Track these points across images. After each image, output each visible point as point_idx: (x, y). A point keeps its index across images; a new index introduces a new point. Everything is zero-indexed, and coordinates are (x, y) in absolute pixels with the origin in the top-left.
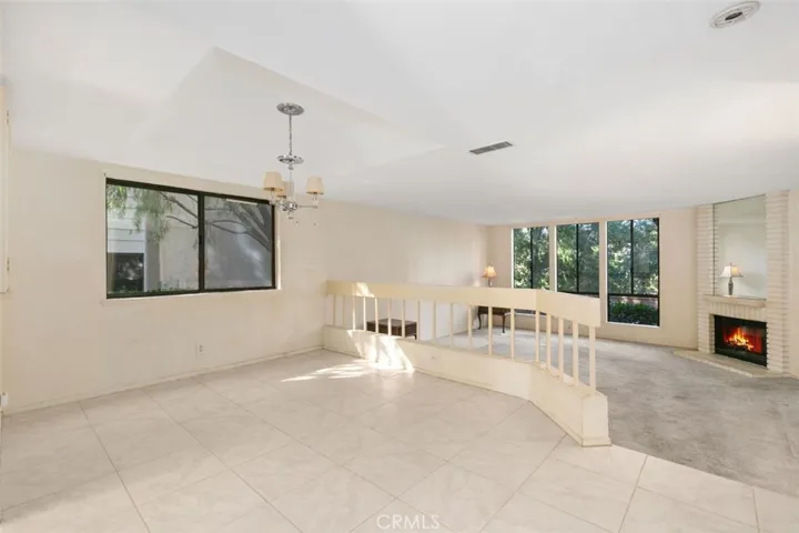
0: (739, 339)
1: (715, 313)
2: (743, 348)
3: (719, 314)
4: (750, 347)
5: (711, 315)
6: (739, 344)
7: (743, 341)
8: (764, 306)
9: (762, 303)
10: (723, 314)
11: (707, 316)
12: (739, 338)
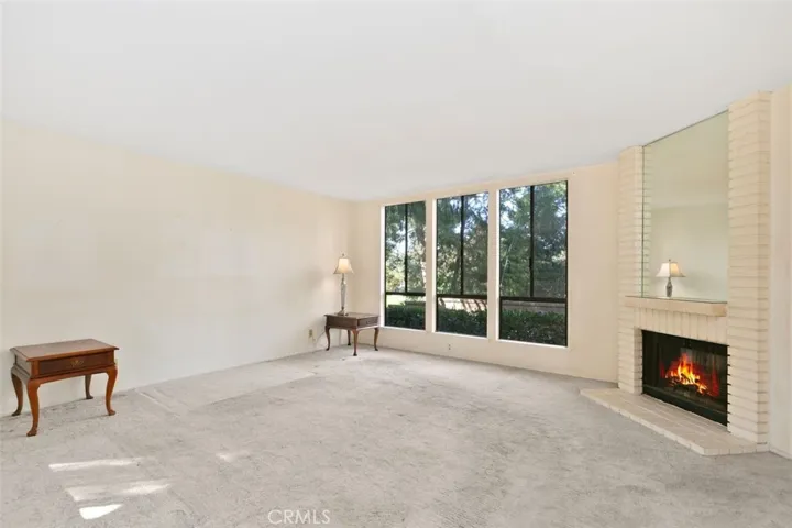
0: (686, 375)
1: (644, 328)
2: (692, 389)
3: (650, 328)
4: (702, 387)
5: (636, 330)
6: (686, 383)
7: (692, 378)
8: (724, 314)
9: (720, 310)
10: (656, 329)
11: (632, 332)
12: (685, 371)
